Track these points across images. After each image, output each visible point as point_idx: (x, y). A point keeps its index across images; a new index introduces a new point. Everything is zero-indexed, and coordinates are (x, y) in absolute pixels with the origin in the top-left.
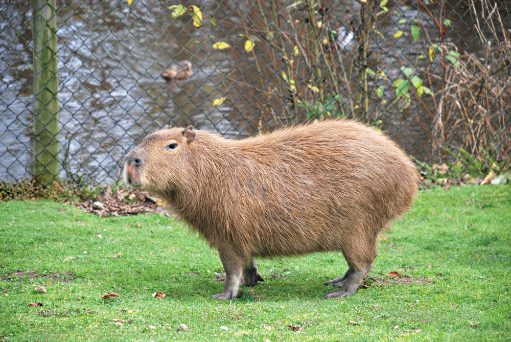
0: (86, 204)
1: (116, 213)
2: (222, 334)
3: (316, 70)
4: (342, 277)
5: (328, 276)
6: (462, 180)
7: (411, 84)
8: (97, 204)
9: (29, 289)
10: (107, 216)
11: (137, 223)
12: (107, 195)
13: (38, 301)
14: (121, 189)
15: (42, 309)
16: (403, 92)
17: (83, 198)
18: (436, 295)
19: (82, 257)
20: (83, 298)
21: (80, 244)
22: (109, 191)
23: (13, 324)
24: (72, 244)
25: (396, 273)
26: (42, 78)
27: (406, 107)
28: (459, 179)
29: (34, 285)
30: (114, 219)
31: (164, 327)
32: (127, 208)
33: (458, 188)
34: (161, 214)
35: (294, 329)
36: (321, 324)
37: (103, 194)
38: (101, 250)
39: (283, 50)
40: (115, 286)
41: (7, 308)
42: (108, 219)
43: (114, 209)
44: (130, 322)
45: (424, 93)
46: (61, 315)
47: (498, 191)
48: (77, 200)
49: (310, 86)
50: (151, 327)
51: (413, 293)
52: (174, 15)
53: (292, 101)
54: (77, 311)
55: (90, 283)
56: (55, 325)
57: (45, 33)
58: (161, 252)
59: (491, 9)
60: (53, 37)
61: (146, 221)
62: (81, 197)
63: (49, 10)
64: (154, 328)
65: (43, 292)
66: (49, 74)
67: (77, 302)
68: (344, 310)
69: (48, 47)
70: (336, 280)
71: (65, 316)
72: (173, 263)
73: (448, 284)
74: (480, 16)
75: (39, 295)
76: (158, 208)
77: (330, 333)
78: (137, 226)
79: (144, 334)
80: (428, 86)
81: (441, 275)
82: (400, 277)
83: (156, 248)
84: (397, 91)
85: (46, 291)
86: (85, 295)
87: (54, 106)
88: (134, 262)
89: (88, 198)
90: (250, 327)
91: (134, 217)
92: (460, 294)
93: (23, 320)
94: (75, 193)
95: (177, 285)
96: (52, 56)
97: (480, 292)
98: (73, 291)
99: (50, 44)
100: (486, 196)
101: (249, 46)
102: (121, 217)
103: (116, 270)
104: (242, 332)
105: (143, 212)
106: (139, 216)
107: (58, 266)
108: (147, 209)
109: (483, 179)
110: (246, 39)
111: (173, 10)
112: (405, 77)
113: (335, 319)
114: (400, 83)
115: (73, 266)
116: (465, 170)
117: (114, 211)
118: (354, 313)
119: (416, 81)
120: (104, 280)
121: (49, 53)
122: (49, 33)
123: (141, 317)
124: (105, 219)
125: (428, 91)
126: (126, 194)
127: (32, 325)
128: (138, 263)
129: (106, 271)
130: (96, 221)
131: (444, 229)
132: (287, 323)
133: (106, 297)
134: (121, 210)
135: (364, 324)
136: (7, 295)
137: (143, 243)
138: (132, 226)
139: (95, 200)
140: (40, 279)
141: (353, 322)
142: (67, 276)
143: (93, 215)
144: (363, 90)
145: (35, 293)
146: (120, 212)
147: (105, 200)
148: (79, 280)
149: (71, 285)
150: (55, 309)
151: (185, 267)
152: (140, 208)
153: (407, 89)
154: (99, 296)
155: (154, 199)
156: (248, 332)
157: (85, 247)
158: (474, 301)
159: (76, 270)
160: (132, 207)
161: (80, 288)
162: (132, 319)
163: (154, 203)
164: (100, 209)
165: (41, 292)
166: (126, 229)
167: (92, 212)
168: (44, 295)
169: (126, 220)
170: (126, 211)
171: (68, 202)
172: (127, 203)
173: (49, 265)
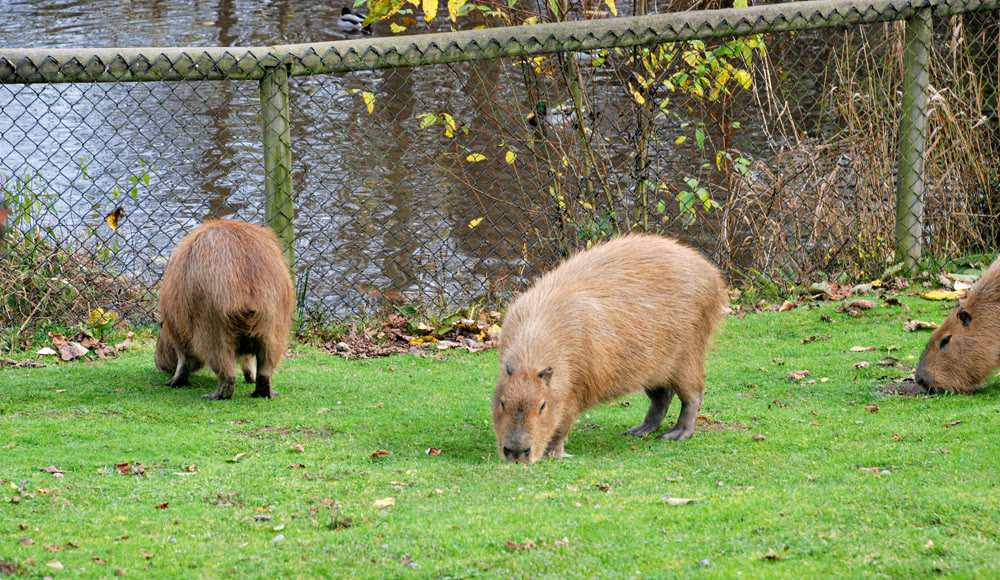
0: (329, 345)
1: (364, 355)
2: (521, 497)
3: (587, 183)
4: (642, 424)
5: (625, 423)
6: (757, 307)
7: (697, 197)
8: (342, 344)
9: (284, 447)
10: (355, 359)
11: (390, 366)
12: (353, 335)
13: (300, 462)
14: (367, 326)
15: (305, 471)
16: (688, 207)
17: (325, 339)
18: (756, 444)
19: (337, 408)
20: (348, 457)
21: (332, 392)
22: (354, 329)
23: (278, 490)
24: (323, 393)
25: (704, 418)
26: (276, 202)
27: (691, 224)
28: (754, 305)
29: (288, 443)
30: (363, 362)
31: (452, 491)
32: (377, 349)
33: (753, 316)
34: (417, 355)
35: (602, 488)
36: (633, 482)
37: (347, 332)
38: (358, 400)
39: (549, 161)
40: (381, 442)
41: (264, 472)
42: (356, 362)
43: (361, 350)
44: (411, 485)
45: (712, 207)
46: (330, 479)
47: (800, 318)
48: (318, 341)
49: (581, 202)
50: (438, 491)
51: (729, 441)
52: (423, 125)
53: (560, 220)
54: (346, 473)
55: (352, 439)
56: (325, 490)
57: (278, 148)
58: (427, 400)
59: (780, 110)
60: (287, 154)
61: (399, 363)
62: (323, 337)
63: (281, 123)
64: (441, 491)
65: (300, 451)
66: (283, 196)
67: (341, 462)
68: (656, 464)
69: (281, 165)
70: (634, 427)
71: (332, 480)
72: (443, 413)
73: (766, 429)
74: (767, 118)
75: (296, 455)
76: (412, 348)
77: (648, 493)
78: (390, 369)
79: (431, 500)
80: (716, 199)
81: (755, 419)
82: (709, 424)
83: (420, 395)
84: (681, 205)
85: (303, 449)
86: (350, 454)
87: (290, 233)
88: (399, 413)
89: (331, 338)
90: (550, 488)
91: (386, 359)
92: (783, 442)
93: (288, 486)
94: (316, 333)
95: (453, 439)
96: (287, 175)
97: (806, 439)
98: (334, 449)
99: (284, 162)
100: (788, 324)
101: (510, 157)
102: (371, 359)
103: (379, 423)
104: (545, 494)
105: (396, 353)
106: (392, 357)
107: (312, 420)
108: (400, 349)
109: (781, 304)
110: (507, 149)
111: (422, 119)
112: (689, 189)
113: (647, 476)
114: (683, 196)
115: (329, 419)
116: (761, 294)
117: (362, 352)
118: (668, 468)
119: (702, 194)
120: (368, 435)
121: (283, 171)
122: (282, 148)
123: (422, 480)
124: (352, 362)
125: (716, 205)
126: (374, 332)
127: (299, 491)
128: (403, 414)
129: (368, 424)
130: (343, 365)
131: (745, 364)
132: (593, 482)
133: (374, 455)
134: (369, 351)
135: (683, 481)
136: (258, 455)
137: (404, 389)
138: (384, 370)
139: (338, 341)
140: (293, 436)
141: (670, 479)
142: (324, 431)
143: (338, 357)
144: (642, 205)
145: (291, 452)
146: (369, 353)
147: (351, 340)
148: (338, 435)
149: (331, 442)
150: (320, 472)
151: (457, 417)
152: (392, 348)
153: (692, 203)
154: (367, 455)
155: (407, 338)
156: (551, 494)
157: (337, 397)
158: (800, 449)
159: (333, 424)
160: (383, 348)
161: (342, 445)
162: (413, 481)
163: (407, 342)
164: (346, 351)
165: (298, 451)
166: (380, 374)
167: (337, 354)
168: (302, 454)
169: (377, 363)
170: (376, 352)
171: (308, 344)
172: (376, 343)
173: (302, 419)
